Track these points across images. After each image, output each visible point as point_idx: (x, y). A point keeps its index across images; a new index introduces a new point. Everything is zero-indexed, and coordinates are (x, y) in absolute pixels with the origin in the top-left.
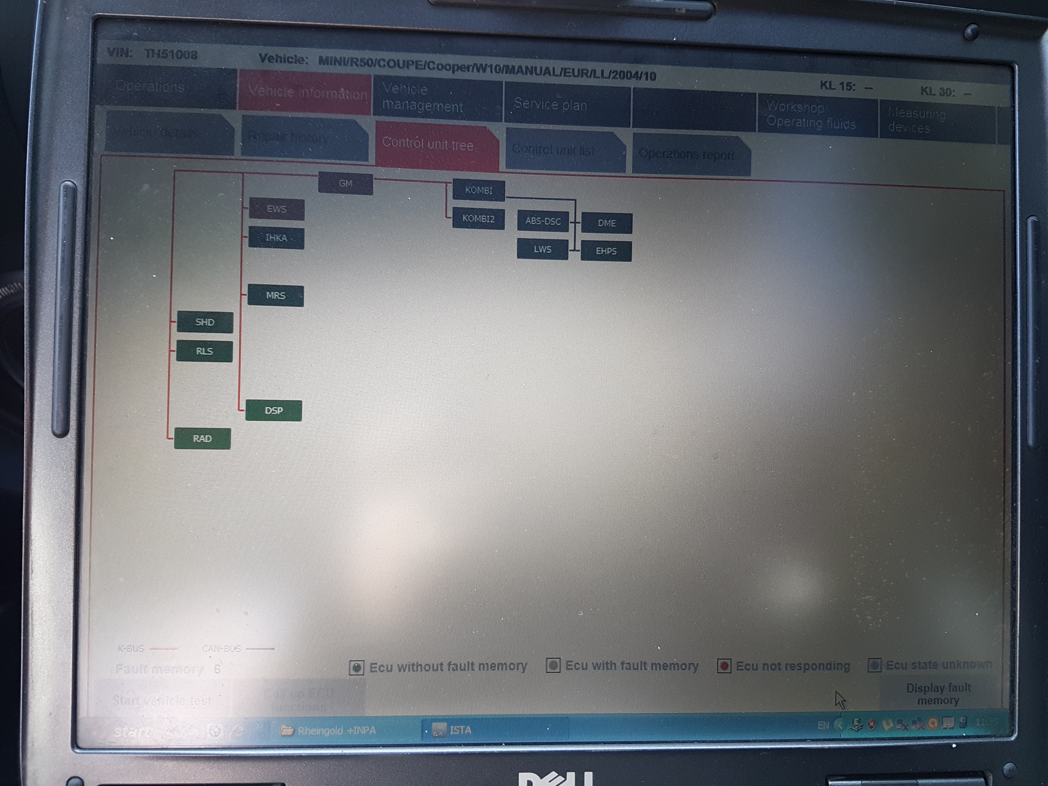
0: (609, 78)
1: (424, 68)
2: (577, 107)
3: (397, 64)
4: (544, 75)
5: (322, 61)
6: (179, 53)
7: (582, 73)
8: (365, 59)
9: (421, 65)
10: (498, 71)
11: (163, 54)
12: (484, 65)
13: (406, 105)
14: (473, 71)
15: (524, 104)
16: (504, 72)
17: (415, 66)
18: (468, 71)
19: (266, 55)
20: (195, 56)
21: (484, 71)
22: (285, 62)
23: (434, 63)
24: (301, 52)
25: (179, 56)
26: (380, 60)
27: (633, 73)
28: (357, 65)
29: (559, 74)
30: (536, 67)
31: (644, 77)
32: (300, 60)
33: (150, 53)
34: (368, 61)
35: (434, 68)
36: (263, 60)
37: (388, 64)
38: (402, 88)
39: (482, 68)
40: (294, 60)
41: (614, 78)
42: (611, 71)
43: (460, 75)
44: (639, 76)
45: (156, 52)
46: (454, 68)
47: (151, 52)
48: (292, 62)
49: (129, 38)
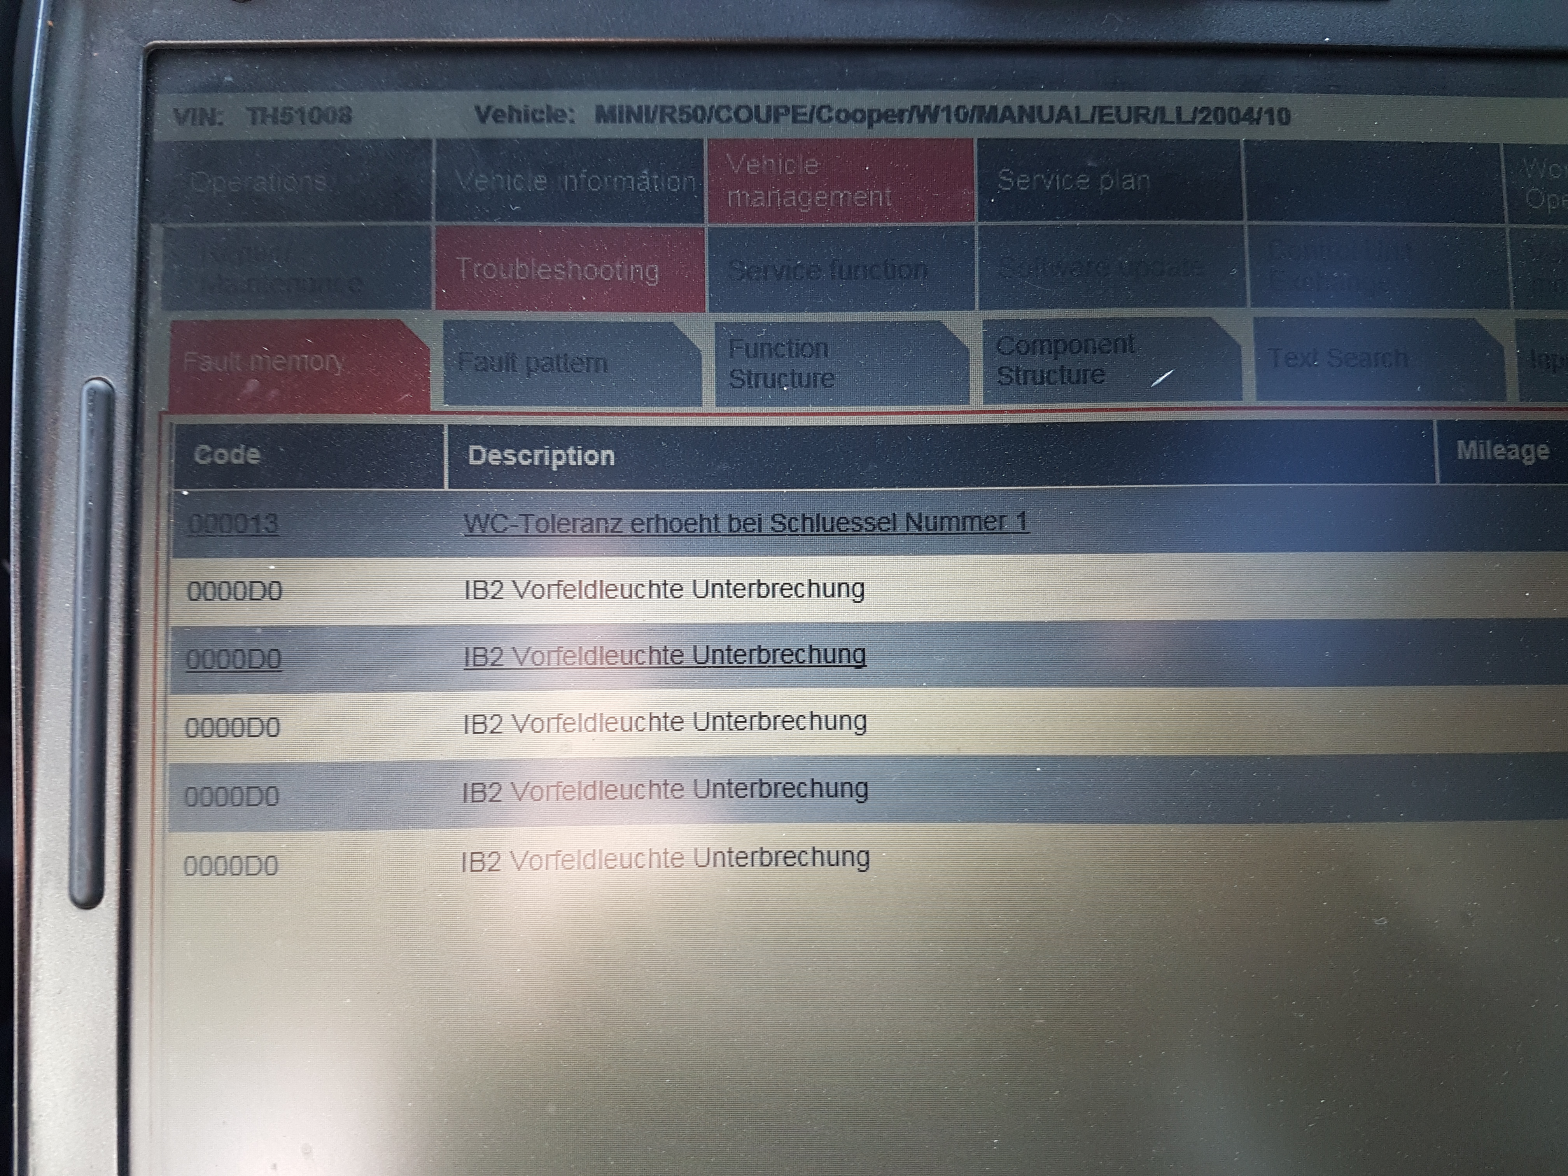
0: (1193, 122)
1: (811, 121)
2: (1131, 183)
3: (754, 114)
4: (1058, 121)
5: (603, 115)
6: (316, 113)
7: (1137, 114)
8: (689, 107)
9: (805, 114)
10: (962, 117)
11: (284, 116)
12: (933, 107)
14: (910, 121)
15: (1019, 181)
16: (975, 119)
17: (790, 116)
18: (901, 121)
19: (489, 108)
20: (345, 116)
21: (934, 118)
22: (527, 120)
23: (830, 109)
24: (559, 98)
25: (315, 118)
26: (721, 107)
27: (1243, 112)
28: (673, 120)
29: (1089, 118)
30: (1040, 107)
31: (1265, 118)
32: (555, 116)
33: (257, 115)
34: (695, 111)
35: (830, 119)
36: (483, 119)
37: (736, 114)
38: (765, 162)
39: (928, 114)
40: (544, 116)
41: (1203, 121)
42: (1196, 108)
43: (883, 131)
44: (1256, 116)
45: (270, 111)
46: (871, 117)
47: (259, 113)
48: (542, 120)
49: (216, 87)
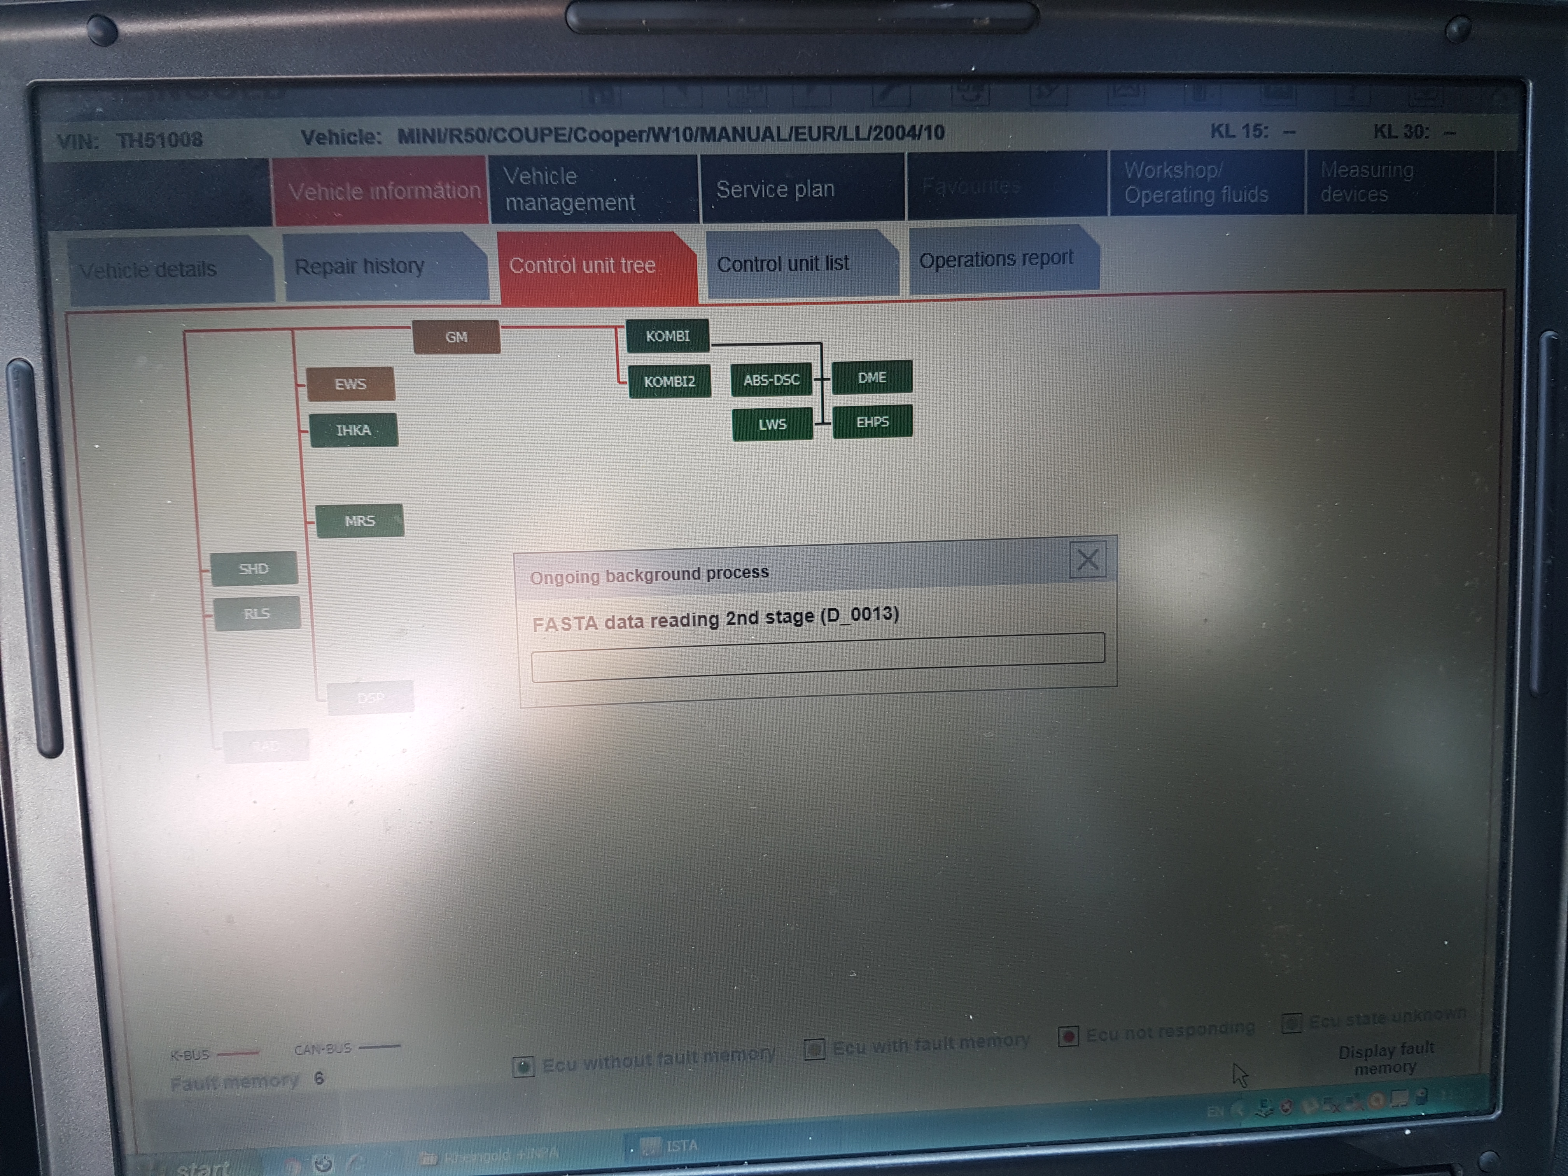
0: (868, 139)
1: (570, 140)
2: (820, 191)
3: (524, 135)
4: (763, 140)
5: (404, 137)
6: (173, 137)
7: (826, 133)
8: (472, 129)
9: (564, 135)
10: (688, 137)
11: (148, 140)
12: (665, 129)
13: (543, 202)
14: (647, 141)
15: (733, 191)
16: (699, 138)
17: (553, 137)
18: (641, 141)
19: (313, 132)
20: (197, 140)
21: (666, 139)
22: (344, 143)
23: (584, 130)
24: (367, 123)
25: (173, 142)
26: (498, 129)
27: (907, 129)
28: (460, 141)
29: (787, 137)
30: (749, 128)
31: (925, 134)
32: (368, 138)
33: (126, 140)
34: (477, 133)
35: (585, 138)
36: (308, 142)
37: (510, 136)
38: (534, 174)
39: (661, 134)
40: (357, 139)
41: (877, 138)
42: (871, 127)
43: (627, 149)
44: (917, 133)
45: (136, 136)
46: (617, 137)
47: (127, 138)
48: (355, 142)
49: (89, 116)
